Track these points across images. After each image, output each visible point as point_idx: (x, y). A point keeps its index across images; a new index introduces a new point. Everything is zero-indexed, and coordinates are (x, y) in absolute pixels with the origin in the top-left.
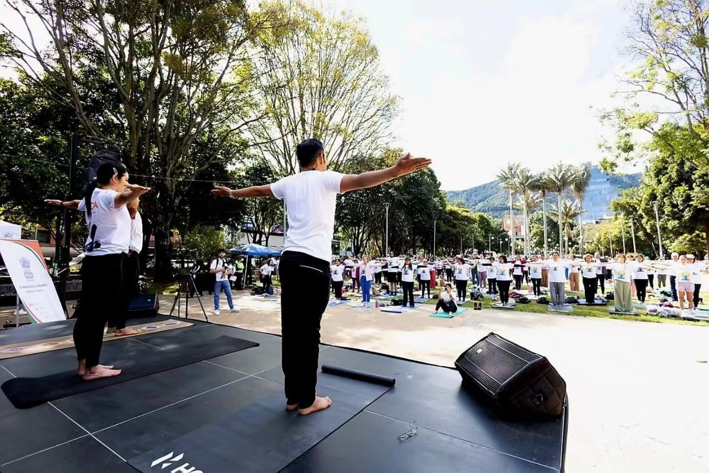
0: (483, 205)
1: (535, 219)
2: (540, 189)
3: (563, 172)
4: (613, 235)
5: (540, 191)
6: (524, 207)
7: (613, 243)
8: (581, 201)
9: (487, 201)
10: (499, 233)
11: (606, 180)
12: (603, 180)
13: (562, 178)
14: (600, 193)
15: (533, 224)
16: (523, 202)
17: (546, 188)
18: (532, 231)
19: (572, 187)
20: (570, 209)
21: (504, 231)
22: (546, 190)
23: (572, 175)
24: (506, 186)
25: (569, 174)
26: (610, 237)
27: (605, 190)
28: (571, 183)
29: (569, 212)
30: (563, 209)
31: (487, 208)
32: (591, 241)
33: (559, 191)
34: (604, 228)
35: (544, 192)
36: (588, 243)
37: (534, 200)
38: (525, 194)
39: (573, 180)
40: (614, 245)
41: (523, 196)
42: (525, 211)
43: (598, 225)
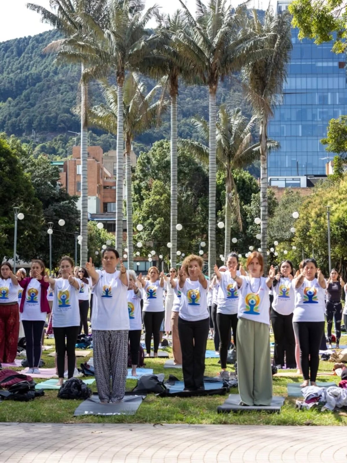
0: (13, 110)
1: (154, 163)
2: (163, 70)
3: (223, 28)
4: (334, 218)
5: (165, 77)
6: (119, 121)
7: (334, 242)
8: (266, 116)
9: (27, 99)
10: (47, 204)
11: (336, 64)
12: (331, 64)
13: (220, 44)
14: (323, 100)
15: (149, 180)
16: (116, 109)
17: (181, 70)
18: (145, 202)
19: (245, 73)
20: (238, 140)
21: (63, 196)
22: (180, 77)
23: (246, 39)
24: (68, 49)
25: (240, 35)
26: (327, 224)
27: (333, 91)
28: (242, 61)
29: (235, 147)
30: (219, 137)
31: (25, 121)
32: (287, 235)
33: (212, 81)
34: (318, 200)
35: (173, 80)
36: (280, 241)
37: (146, 104)
38: (121, 82)
39: (250, 54)
40: (337, 249)
41: (117, 89)
42: (120, 136)
43: (311, 192)
